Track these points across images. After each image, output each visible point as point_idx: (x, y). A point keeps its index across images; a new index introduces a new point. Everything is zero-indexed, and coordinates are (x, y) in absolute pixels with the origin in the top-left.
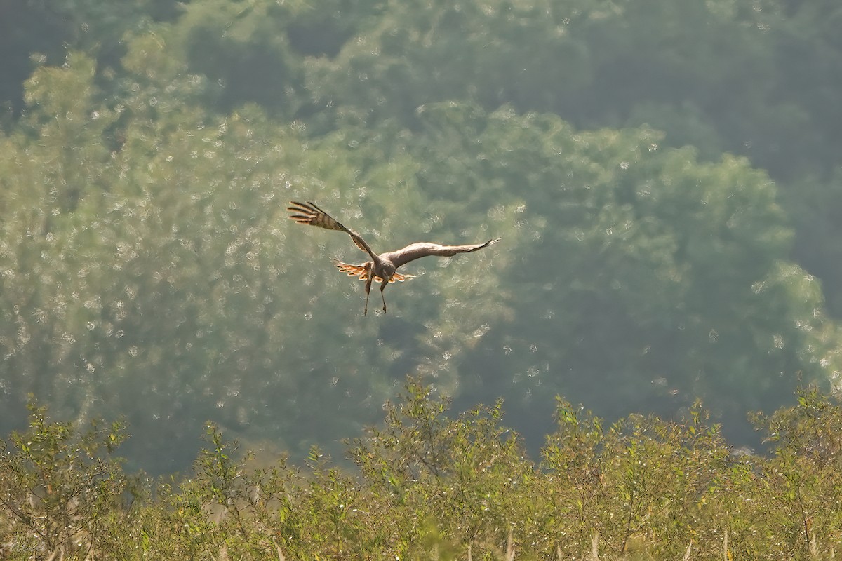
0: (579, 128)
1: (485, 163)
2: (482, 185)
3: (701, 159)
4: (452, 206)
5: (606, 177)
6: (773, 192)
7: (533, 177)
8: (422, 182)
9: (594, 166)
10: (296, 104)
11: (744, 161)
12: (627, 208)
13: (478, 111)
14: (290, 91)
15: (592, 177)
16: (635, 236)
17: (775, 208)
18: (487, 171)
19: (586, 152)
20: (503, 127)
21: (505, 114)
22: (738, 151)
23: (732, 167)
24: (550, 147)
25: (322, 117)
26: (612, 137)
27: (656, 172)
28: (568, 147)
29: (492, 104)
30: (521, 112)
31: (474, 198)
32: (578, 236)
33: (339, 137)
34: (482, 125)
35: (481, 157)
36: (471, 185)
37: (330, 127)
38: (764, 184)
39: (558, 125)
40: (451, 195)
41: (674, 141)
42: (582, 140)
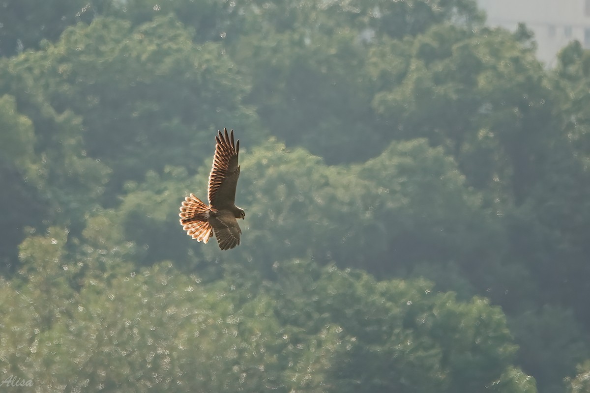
0: (379, 279)
1: (318, 303)
2: (316, 316)
3: (459, 299)
4: (296, 329)
5: (396, 311)
6: (505, 321)
7: (349, 312)
8: (277, 314)
9: (389, 304)
10: (196, 260)
11: (486, 301)
12: (409, 331)
13: (314, 265)
14: (191, 253)
15: (387, 310)
16: (414, 350)
17: (506, 331)
18: (319, 308)
19: (383, 294)
20: (330, 277)
21: (331, 269)
22: (483, 294)
23: (480, 303)
24: (360, 290)
25: (212, 270)
26: (401, 285)
27: (431, 308)
28: (371, 290)
29: (324, 262)
30: (342, 267)
31: (311, 324)
32: (378, 349)
33: (223, 283)
34: (316, 276)
35: (315, 298)
36: (309, 316)
37: (219, 276)
38: (498, 315)
39: (365, 277)
40: (295, 322)
41: (441, 287)
42: (382, 286)
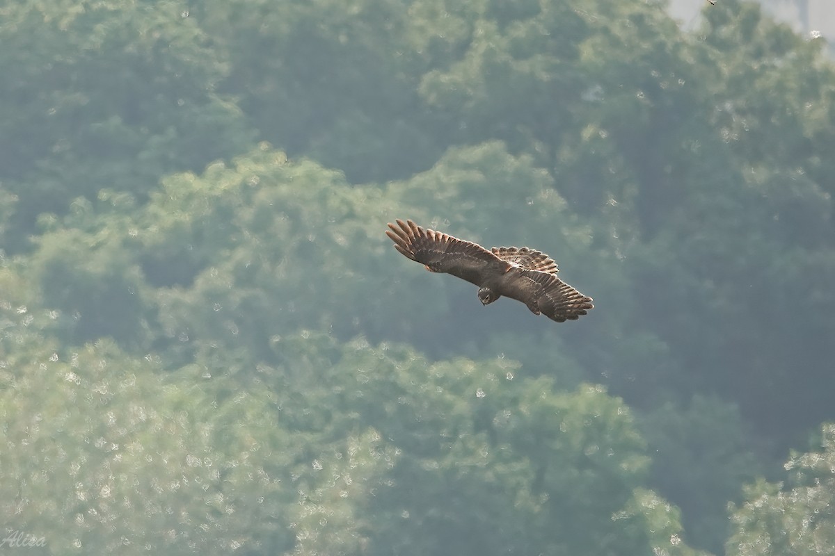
0: (434, 357)
1: (341, 396)
2: (337, 416)
3: (557, 388)
4: (308, 437)
5: (462, 406)
6: (630, 420)
7: (389, 408)
9: (449, 397)
10: (151, 335)
11: (600, 389)
12: (483, 435)
13: (333, 341)
14: (145, 324)
15: (448, 407)
16: (490, 466)
17: (635, 436)
18: (343, 403)
19: (440, 382)
20: (360, 357)
21: (359, 344)
22: (595, 379)
23: (591, 392)
24: (404, 377)
25: (177, 349)
26: (469, 368)
27: (515, 401)
28: (423, 377)
29: (346, 334)
30: (375, 343)
31: (329, 429)
32: (432, 465)
33: (192, 369)
34: (336, 357)
35: (338, 389)
36: (328, 417)
37: (189, 358)
38: (621, 411)
39: (413, 357)
40: (308, 427)
41: (530, 370)
42: (437, 370)
